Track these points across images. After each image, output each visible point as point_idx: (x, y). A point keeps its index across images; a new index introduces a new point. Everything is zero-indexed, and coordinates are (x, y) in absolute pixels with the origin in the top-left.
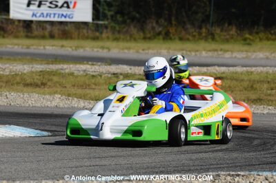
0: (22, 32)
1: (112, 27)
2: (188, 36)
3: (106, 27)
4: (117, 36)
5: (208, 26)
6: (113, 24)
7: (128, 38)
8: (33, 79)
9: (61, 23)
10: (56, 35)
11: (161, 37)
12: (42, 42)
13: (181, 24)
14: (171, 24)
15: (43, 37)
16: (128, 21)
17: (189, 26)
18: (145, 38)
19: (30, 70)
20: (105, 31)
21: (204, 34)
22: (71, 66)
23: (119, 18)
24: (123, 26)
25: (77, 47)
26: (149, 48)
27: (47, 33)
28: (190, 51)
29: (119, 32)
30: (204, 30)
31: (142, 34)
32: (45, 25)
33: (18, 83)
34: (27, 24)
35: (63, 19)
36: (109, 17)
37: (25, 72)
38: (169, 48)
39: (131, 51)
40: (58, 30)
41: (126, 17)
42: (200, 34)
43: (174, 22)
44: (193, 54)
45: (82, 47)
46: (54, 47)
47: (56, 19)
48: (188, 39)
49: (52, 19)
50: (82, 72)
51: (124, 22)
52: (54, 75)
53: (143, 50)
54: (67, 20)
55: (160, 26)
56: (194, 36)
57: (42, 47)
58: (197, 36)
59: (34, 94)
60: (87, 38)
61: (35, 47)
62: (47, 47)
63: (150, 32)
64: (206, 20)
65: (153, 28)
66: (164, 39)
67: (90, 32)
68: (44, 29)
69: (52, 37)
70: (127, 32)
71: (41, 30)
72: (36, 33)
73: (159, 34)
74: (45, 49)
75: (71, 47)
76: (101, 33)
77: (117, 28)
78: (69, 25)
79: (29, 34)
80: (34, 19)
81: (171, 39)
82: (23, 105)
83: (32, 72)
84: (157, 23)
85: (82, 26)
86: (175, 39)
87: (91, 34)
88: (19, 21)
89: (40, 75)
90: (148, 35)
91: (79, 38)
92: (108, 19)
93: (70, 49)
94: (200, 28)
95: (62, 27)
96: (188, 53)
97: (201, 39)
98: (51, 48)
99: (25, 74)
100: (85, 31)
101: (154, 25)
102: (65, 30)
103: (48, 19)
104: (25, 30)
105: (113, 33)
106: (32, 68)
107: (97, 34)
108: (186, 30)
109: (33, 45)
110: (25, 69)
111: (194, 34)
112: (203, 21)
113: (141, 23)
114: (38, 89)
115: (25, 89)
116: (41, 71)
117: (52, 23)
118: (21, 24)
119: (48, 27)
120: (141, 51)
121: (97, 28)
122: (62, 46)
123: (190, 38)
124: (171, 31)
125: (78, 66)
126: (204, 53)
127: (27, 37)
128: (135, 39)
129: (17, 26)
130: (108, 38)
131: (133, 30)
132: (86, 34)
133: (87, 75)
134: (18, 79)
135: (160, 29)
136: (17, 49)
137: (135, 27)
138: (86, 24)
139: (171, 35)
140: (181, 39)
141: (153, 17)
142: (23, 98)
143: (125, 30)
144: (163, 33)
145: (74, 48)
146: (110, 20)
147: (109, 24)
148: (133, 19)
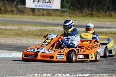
0: (31, 13)
1: (69, 11)
2: (100, 15)
3: (66, 12)
4: (71, 15)
5: (109, 11)
6: (69, 10)
7: (75, 16)
8: (37, 33)
9: (47, 9)
10: (45, 15)
11: (89, 16)
12: (39, 17)
13: (98, 10)
14: (93, 10)
15: (40, 15)
16: (75, 9)
17: (101, 11)
18: (82, 16)
19: (35, 29)
20: (66, 13)
21: (107, 15)
22: (53, 27)
23: (71, 7)
24: (73, 11)
25: (54, 20)
26: (84, 20)
27: (41, 14)
28: (102, 22)
29: (72, 13)
30: (107, 13)
31: (81, 14)
32: (40, 10)
33: (31, 35)
34: (33, 10)
35: (48, 8)
36: (67, 7)
37: (34, 30)
38: (93, 21)
39: (77, 22)
40: (46, 12)
41: (74, 7)
42: (106, 15)
43: (94, 10)
44: (103, 23)
45: (56, 20)
46: (44, 20)
47: (45, 8)
48: (101, 17)
49: (43, 8)
50: (57, 30)
51: (73, 9)
52: (46, 31)
53: (82, 21)
54: (50, 8)
55: (89, 11)
56: (103, 16)
57: (39, 20)
58: (104, 16)
59: (38, 39)
60: (58, 16)
61: (36, 19)
62: (42, 20)
63: (84, 14)
64: (108, 9)
65: (86, 12)
66: (90, 17)
67: (59, 13)
68: (40, 12)
69: (43, 15)
70: (75, 13)
71: (39, 12)
72: (36, 13)
73: (89, 14)
74: (40, 20)
75: (52, 20)
76: (64, 14)
77: (71, 12)
78: (51, 10)
79: (34, 14)
80: (36, 7)
81: (93, 16)
82: (33, 44)
83: (36, 30)
84: (88, 10)
85: (56, 11)
86: (95, 16)
87: (60, 14)
88: (30, 8)
89: (40, 31)
90: (84, 15)
91: (54, 16)
92: (67, 8)
93: (51, 21)
94: (106, 12)
95: (48, 11)
96: (101, 23)
97: (106, 17)
98: (43, 20)
99: (33, 31)
100: (57, 13)
101: (86, 10)
102: (49, 12)
103: (42, 8)
104: (32, 12)
105: (69, 14)
106: (37, 28)
107: (62, 14)
108: (100, 13)
109: (35, 18)
110: (33, 29)
111: (103, 14)
112: (107, 9)
113: (81, 10)
114: (39, 37)
115: (34, 37)
116: (40, 30)
117: (43, 9)
118: (30, 10)
119: (42, 11)
120: (81, 21)
121: (62, 12)
122: (48, 19)
123: (102, 16)
124: (93, 13)
125: (55, 28)
126: (107, 23)
127: (33, 15)
128: (78, 17)
129: (29, 10)
130: (67, 16)
131: (78, 13)
132: (58, 14)
133: (59, 31)
134: (31, 33)
135: (89, 12)
136: (29, 20)
137: (78, 11)
138: (58, 10)
139: (94, 15)
140: (98, 17)
141: (86, 7)
142: (33, 41)
143: (74, 13)
144: (90, 14)
145: (53, 20)
146: (68, 9)
147: (67, 10)
148: (77, 8)
